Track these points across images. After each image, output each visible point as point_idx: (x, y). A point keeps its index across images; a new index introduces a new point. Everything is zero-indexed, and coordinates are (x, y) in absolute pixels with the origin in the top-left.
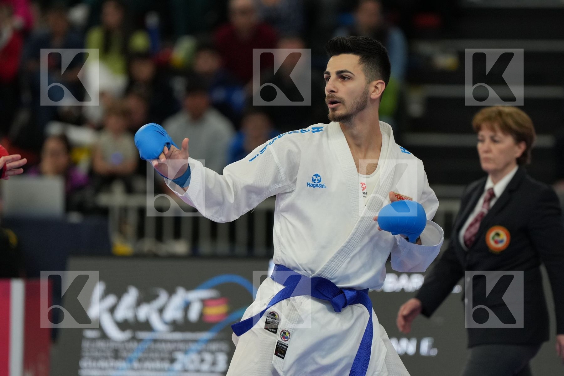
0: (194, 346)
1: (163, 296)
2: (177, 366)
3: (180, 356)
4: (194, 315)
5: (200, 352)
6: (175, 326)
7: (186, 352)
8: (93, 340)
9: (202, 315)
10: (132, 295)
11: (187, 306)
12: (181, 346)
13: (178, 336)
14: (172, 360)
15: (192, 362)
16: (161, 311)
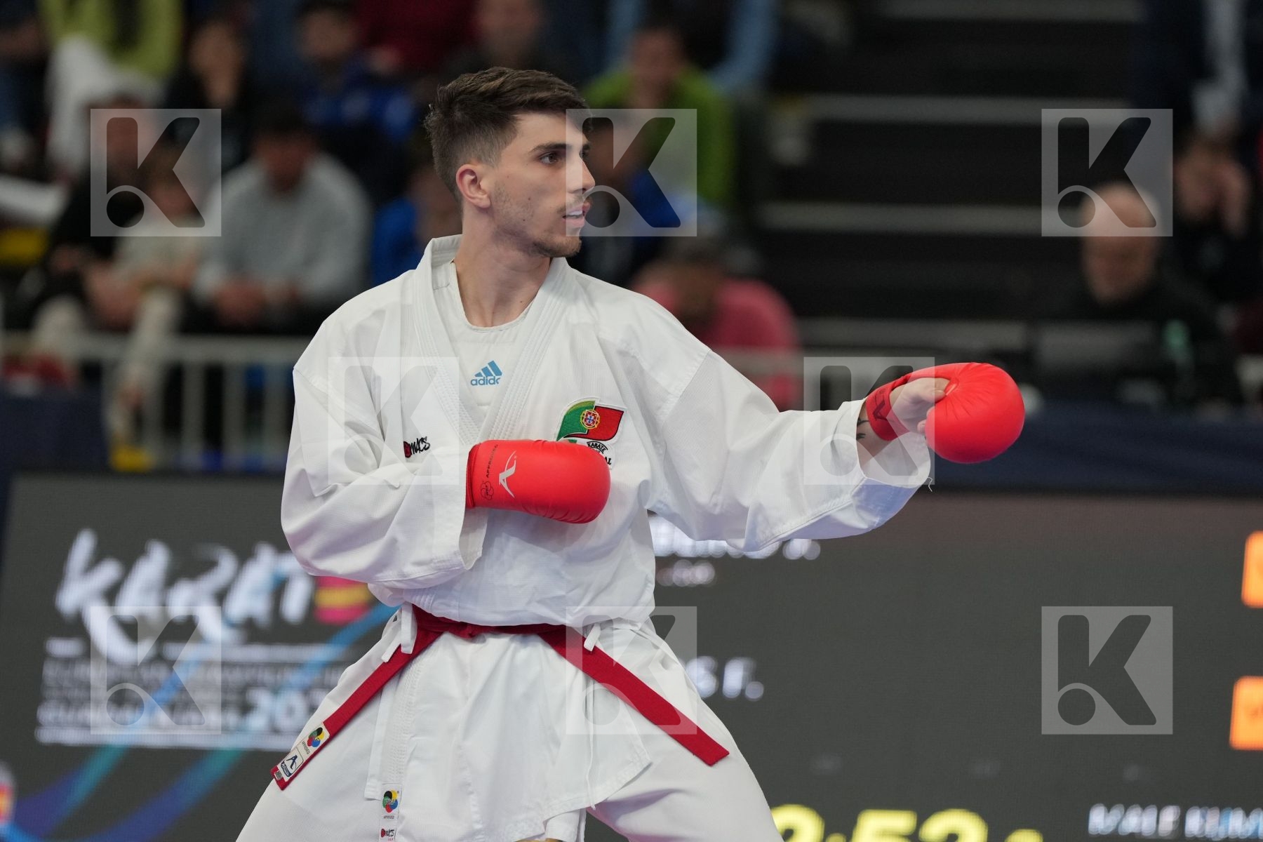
0: (295, 677)
1: (227, 564)
2: (257, 722)
3: (263, 699)
4: (294, 605)
5: (306, 691)
6: (251, 631)
7: (276, 690)
8: (68, 662)
9: (312, 607)
10: (155, 562)
11: (279, 588)
12: (267, 676)
13: (258, 653)
14: (246, 709)
15: (290, 711)
16: (221, 597)
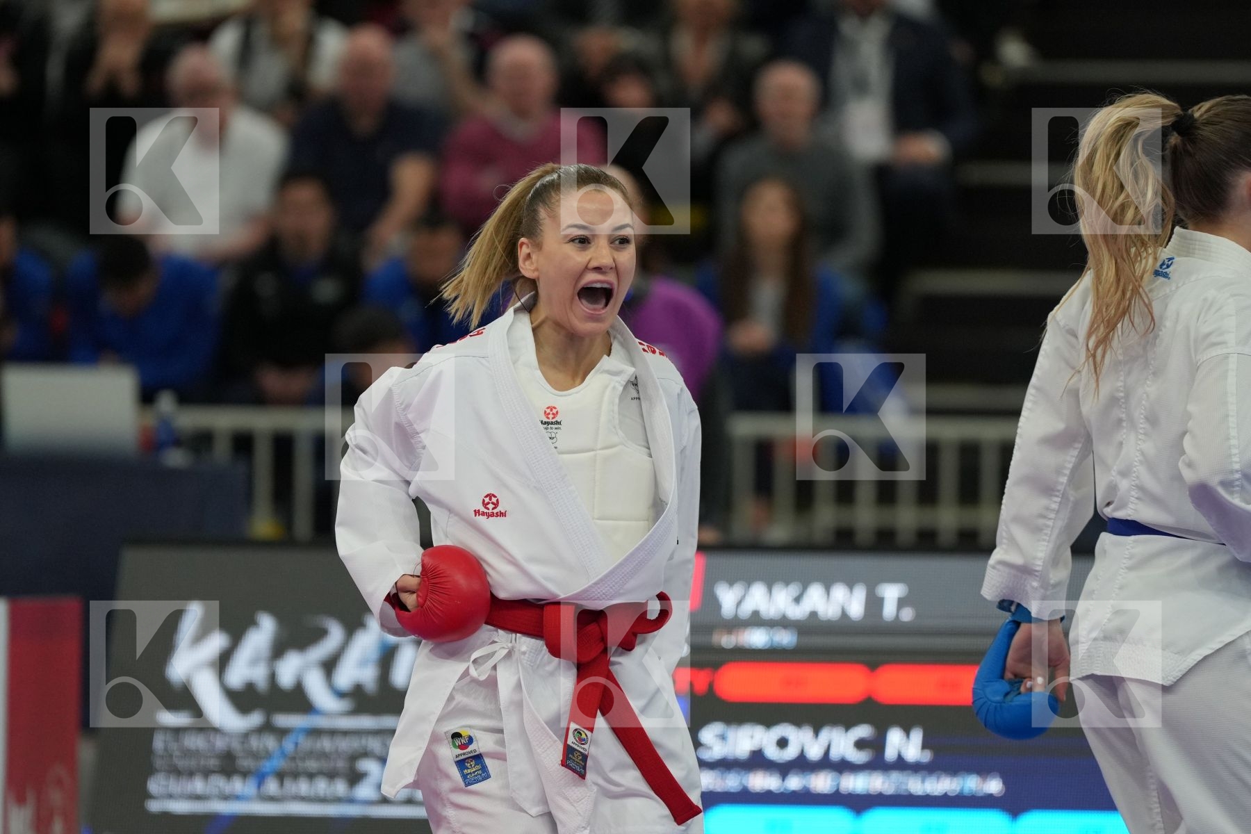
1: (336, 633)
2: (364, 791)
3: (369, 766)
4: (401, 675)
6: (360, 700)
8: (177, 731)
10: (264, 632)
11: (387, 655)
12: (375, 744)
13: (366, 722)
14: (355, 778)
16: (330, 666)
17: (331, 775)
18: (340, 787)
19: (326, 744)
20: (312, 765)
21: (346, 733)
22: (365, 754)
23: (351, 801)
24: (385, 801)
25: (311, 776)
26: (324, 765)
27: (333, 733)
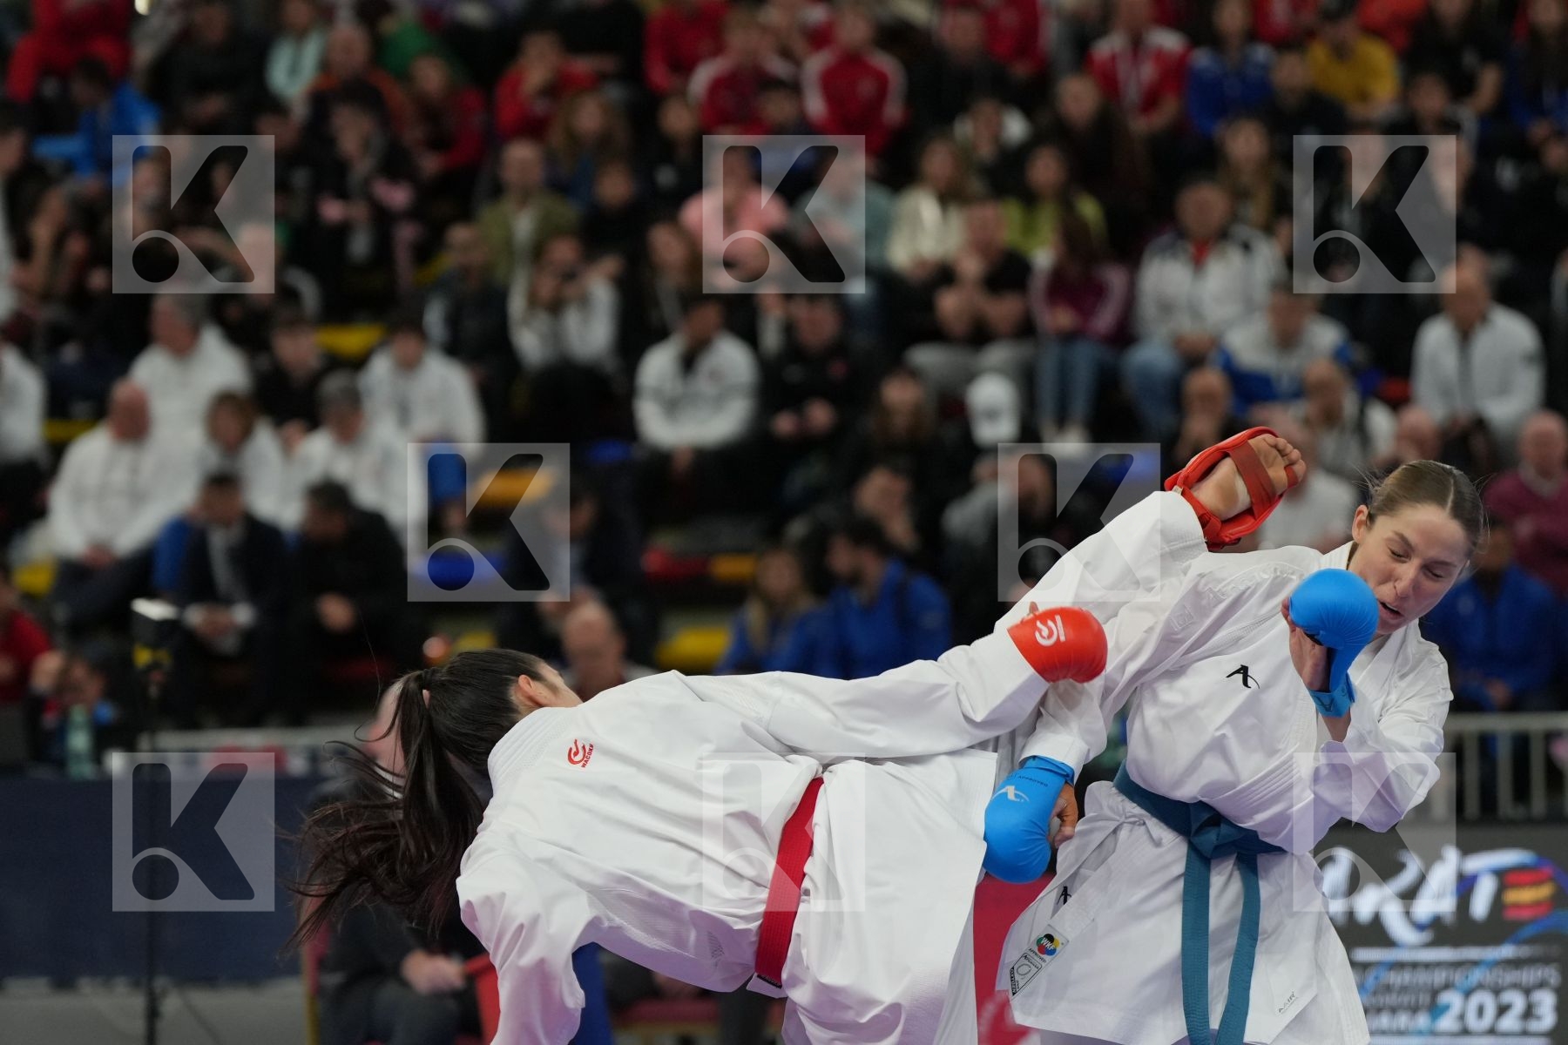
17: (1414, 1010)
18: (1422, 1020)
19: (1406, 977)
20: (1391, 999)
21: (1428, 966)
22: (1447, 986)
23: (1433, 1033)
24: (1465, 1032)
25: (1394, 1010)
26: (1406, 999)
27: (1414, 965)
